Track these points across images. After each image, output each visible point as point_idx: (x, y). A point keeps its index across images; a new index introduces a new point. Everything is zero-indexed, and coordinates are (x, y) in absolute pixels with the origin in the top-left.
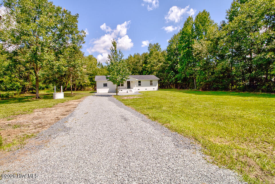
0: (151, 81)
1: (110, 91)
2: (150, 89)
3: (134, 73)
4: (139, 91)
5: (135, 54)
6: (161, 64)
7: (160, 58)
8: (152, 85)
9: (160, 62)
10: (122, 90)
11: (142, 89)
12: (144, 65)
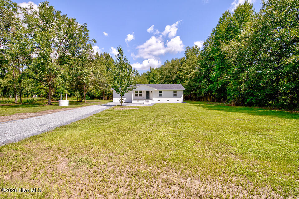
0: (175, 92)
1: (127, 101)
2: (174, 100)
3: (167, 81)
4: (159, 102)
5: (173, 59)
6: (194, 71)
7: (195, 63)
8: (176, 96)
9: (195, 69)
10: (138, 101)
11: (163, 100)
12: (178, 72)
